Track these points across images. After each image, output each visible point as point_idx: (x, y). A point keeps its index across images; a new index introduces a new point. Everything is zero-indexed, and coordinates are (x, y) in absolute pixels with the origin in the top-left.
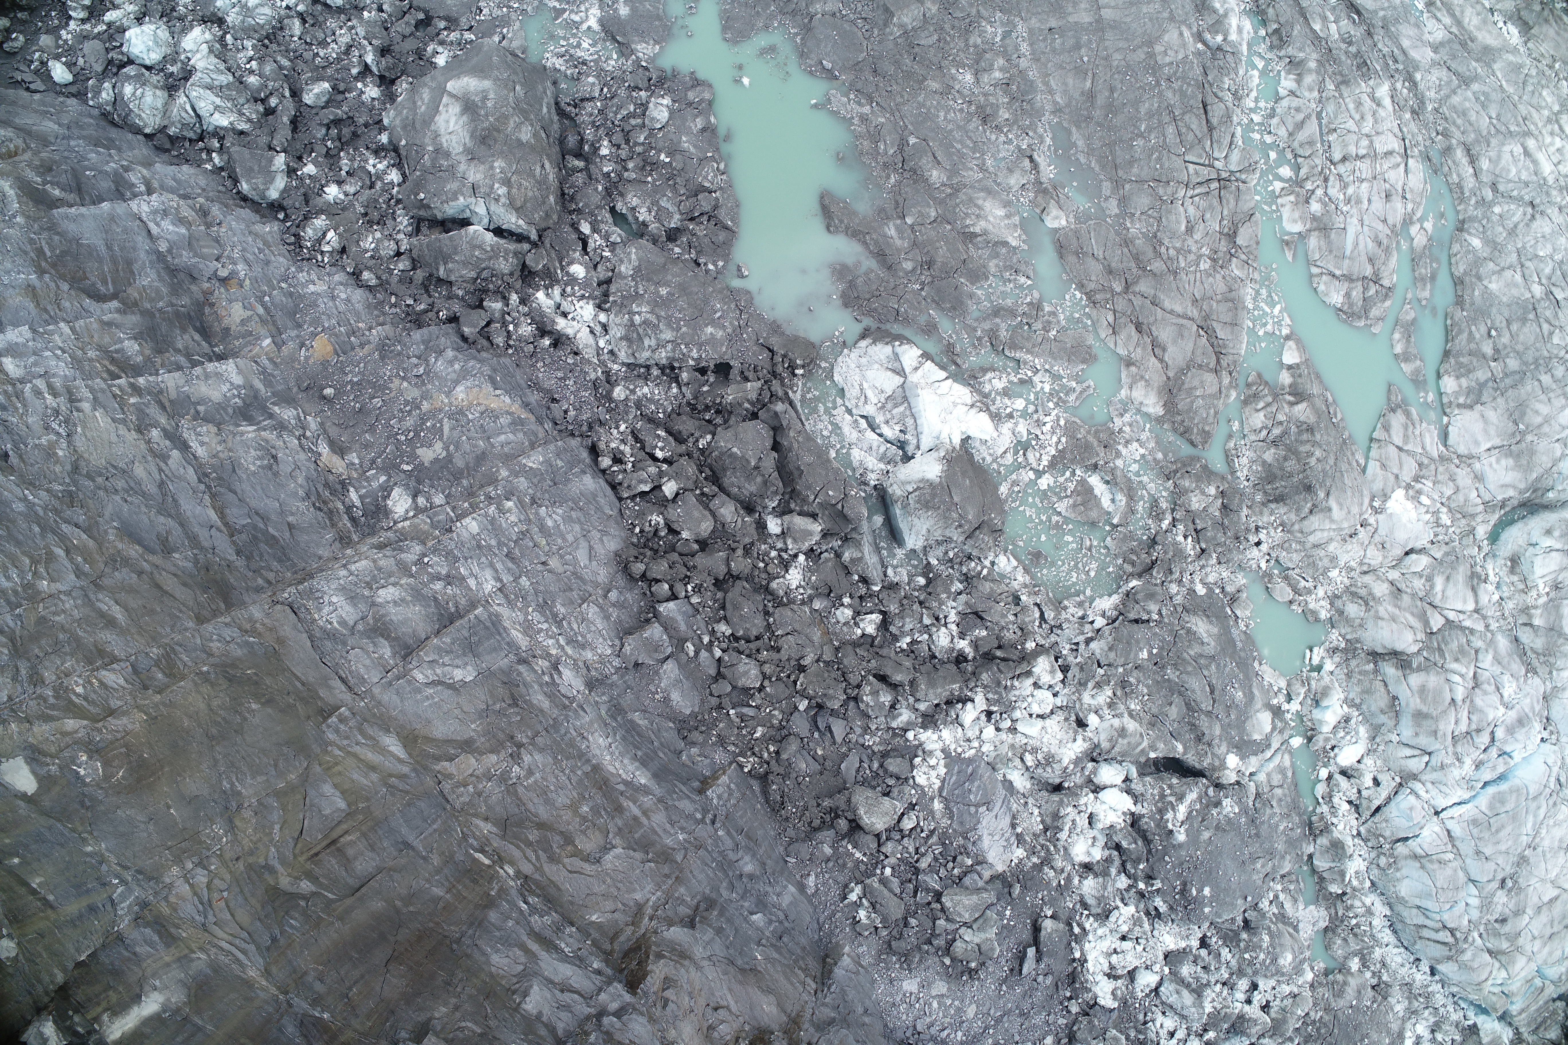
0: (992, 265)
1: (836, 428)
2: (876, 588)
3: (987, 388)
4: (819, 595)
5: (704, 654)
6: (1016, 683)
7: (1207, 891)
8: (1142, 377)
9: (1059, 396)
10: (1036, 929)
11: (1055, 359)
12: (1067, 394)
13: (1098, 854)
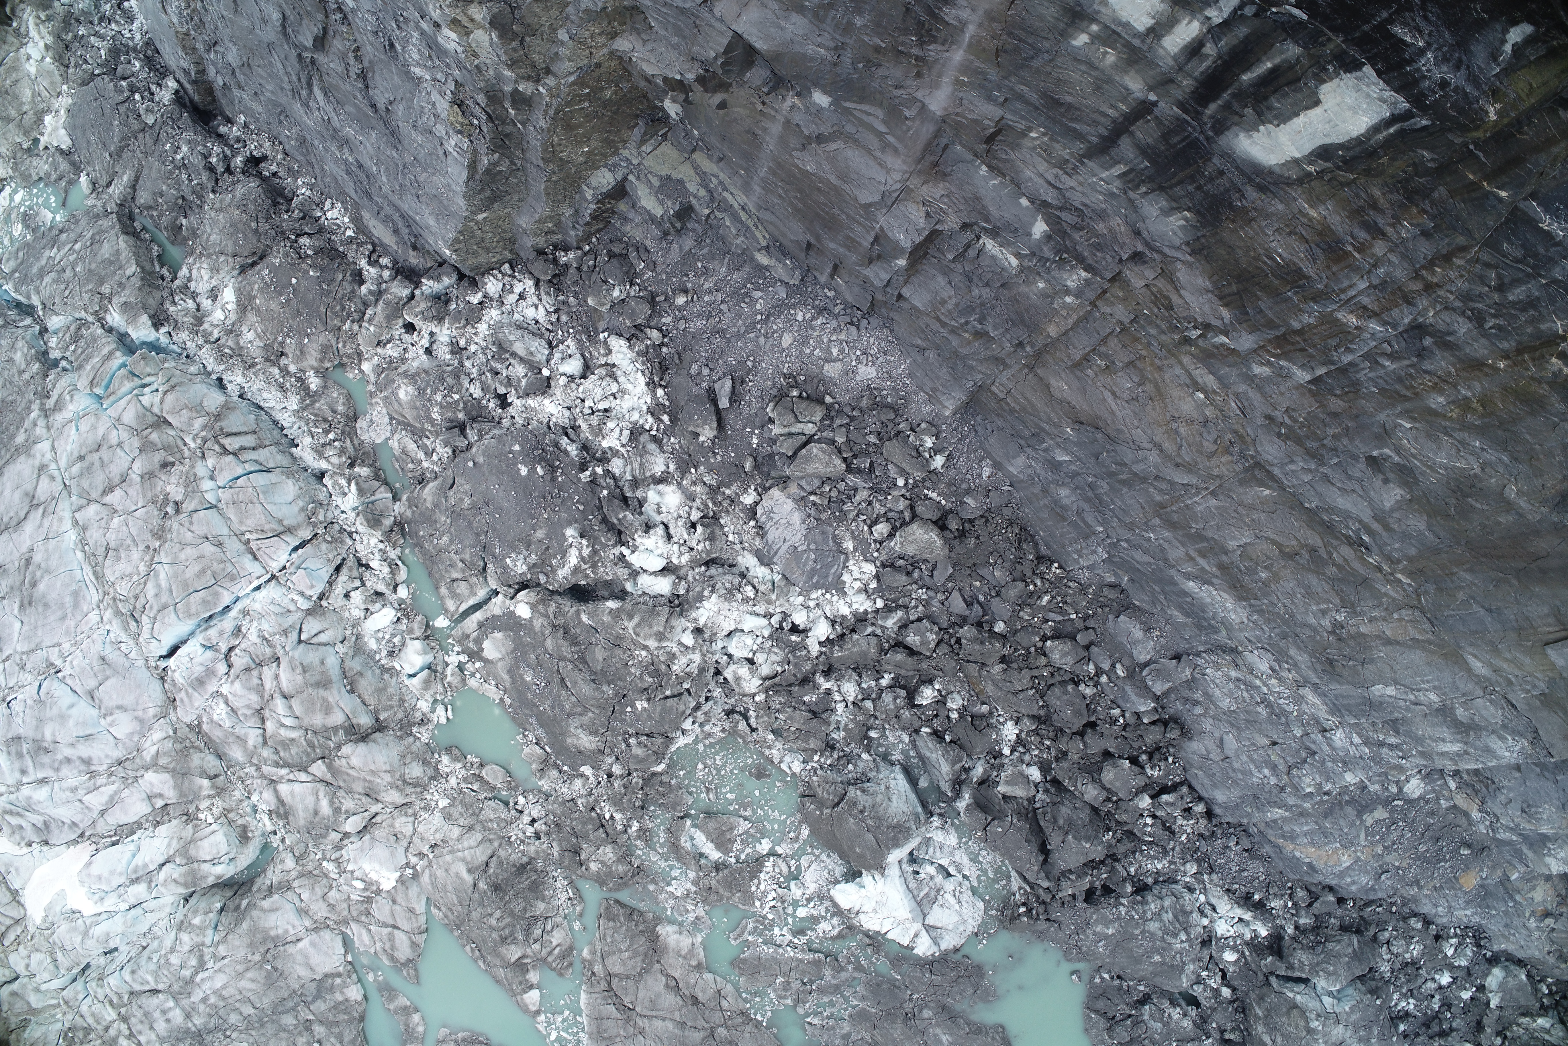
0: (846, 1027)
1: (974, 859)
2: (925, 730)
3: (835, 921)
4: (982, 716)
5: (1106, 666)
6: (779, 669)
7: (524, 471)
8: (685, 958)
9: (764, 926)
10: (721, 425)
11: (774, 959)
12: (756, 928)
13: (652, 495)
